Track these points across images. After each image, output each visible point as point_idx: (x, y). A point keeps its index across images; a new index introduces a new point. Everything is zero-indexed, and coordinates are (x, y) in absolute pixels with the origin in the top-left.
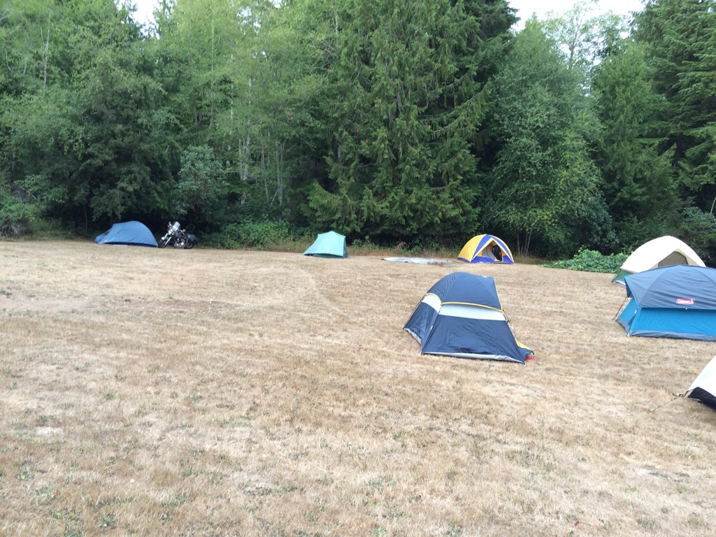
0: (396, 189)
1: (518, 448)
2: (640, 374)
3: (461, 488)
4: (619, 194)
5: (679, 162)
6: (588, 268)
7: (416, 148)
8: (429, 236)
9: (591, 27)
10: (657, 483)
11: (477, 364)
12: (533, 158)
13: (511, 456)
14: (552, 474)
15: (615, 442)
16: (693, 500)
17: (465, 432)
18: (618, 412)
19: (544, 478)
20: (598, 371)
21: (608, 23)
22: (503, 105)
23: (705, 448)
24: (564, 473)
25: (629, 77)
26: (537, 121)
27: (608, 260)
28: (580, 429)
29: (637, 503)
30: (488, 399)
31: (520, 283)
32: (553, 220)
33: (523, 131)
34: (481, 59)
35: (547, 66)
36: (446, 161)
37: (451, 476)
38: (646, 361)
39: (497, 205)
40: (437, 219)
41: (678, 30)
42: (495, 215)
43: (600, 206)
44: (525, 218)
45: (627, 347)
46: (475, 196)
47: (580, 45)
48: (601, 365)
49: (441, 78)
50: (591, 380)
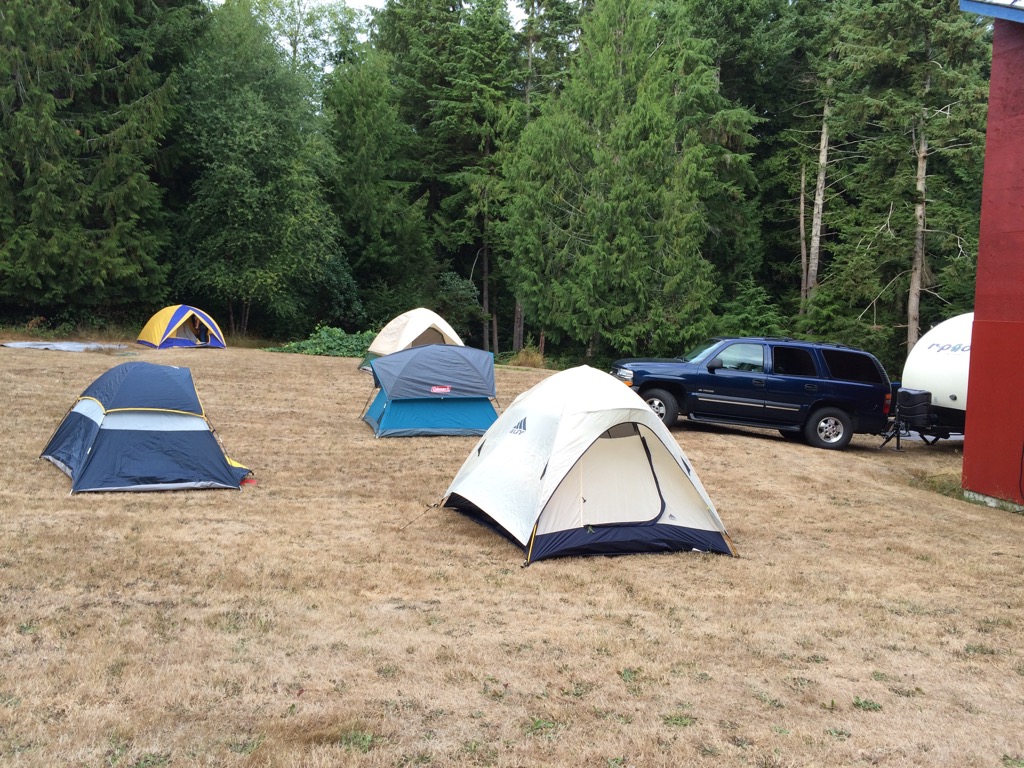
0: (22, 230)
1: (224, 609)
2: (390, 485)
3: (132, 683)
4: (364, 253)
5: (434, 215)
6: (329, 351)
7: (55, 165)
8: (86, 307)
9: (318, 18)
10: (403, 618)
11: (166, 498)
12: (246, 196)
13: (212, 623)
14: (271, 635)
15: (355, 577)
16: (443, 631)
17: (142, 602)
18: (361, 537)
19: (259, 643)
20: (339, 487)
21: (340, 16)
22: (198, 112)
23: (460, 565)
24: (286, 631)
25: (370, 96)
26: (250, 142)
27: (353, 340)
28: (311, 567)
29: (378, 648)
30: (181, 547)
31: (236, 375)
32: (280, 286)
33: (230, 153)
34: (159, 37)
35: (261, 64)
36: (110, 189)
37: (117, 670)
38: (397, 468)
39: (196, 261)
40: (98, 279)
41: (427, 43)
42: (194, 275)
43: (341, 268)
44: (240, 281)
45: (375, 452)
46: (161, 247)
47: (305, 42)
48: (343, 479)
49: (94, 56)
50: (329, 500)
